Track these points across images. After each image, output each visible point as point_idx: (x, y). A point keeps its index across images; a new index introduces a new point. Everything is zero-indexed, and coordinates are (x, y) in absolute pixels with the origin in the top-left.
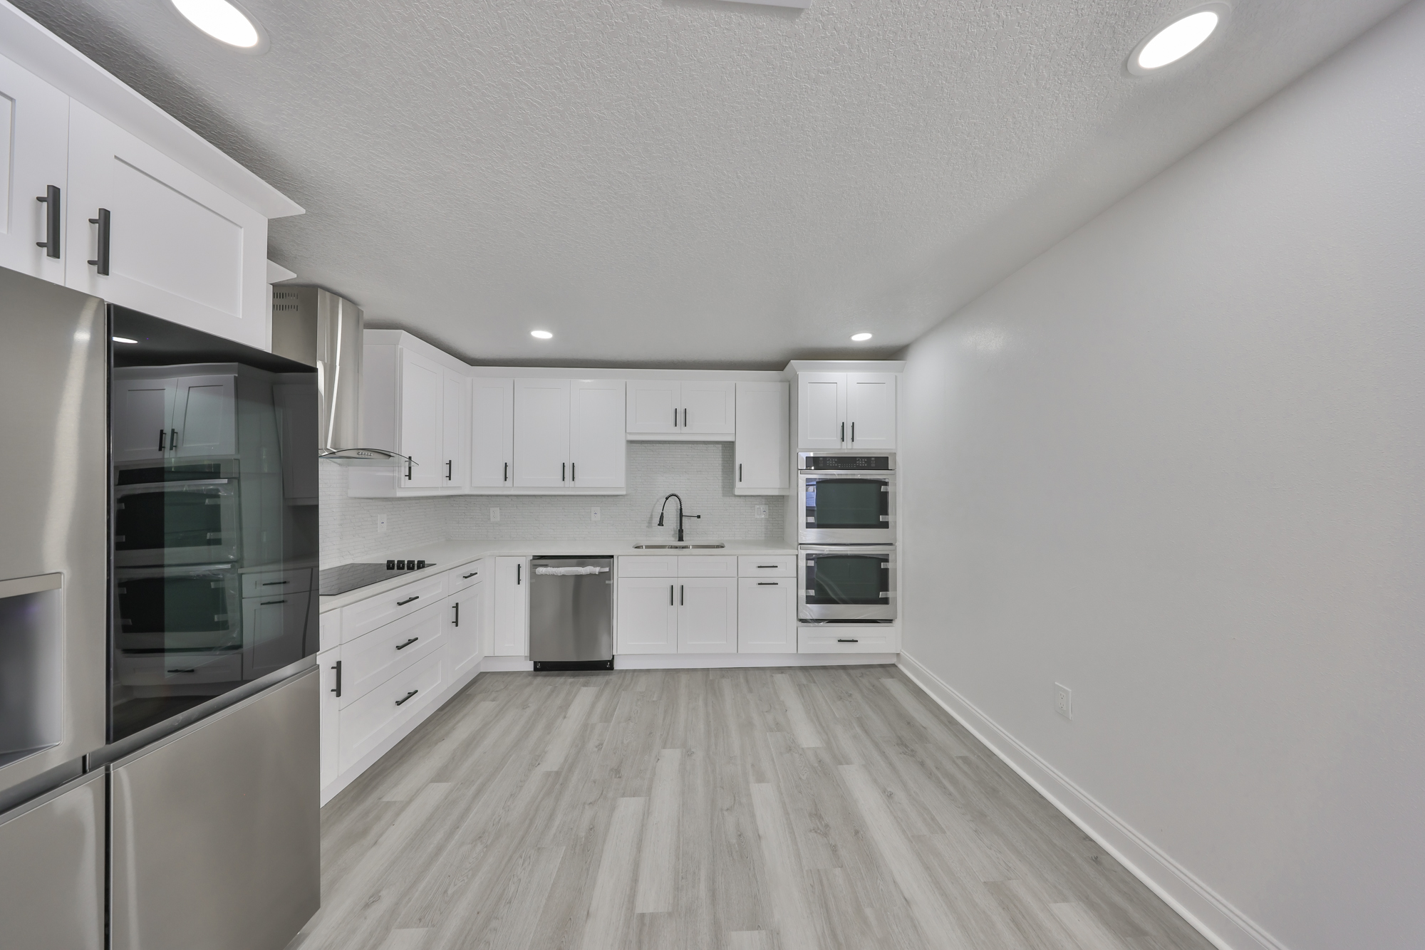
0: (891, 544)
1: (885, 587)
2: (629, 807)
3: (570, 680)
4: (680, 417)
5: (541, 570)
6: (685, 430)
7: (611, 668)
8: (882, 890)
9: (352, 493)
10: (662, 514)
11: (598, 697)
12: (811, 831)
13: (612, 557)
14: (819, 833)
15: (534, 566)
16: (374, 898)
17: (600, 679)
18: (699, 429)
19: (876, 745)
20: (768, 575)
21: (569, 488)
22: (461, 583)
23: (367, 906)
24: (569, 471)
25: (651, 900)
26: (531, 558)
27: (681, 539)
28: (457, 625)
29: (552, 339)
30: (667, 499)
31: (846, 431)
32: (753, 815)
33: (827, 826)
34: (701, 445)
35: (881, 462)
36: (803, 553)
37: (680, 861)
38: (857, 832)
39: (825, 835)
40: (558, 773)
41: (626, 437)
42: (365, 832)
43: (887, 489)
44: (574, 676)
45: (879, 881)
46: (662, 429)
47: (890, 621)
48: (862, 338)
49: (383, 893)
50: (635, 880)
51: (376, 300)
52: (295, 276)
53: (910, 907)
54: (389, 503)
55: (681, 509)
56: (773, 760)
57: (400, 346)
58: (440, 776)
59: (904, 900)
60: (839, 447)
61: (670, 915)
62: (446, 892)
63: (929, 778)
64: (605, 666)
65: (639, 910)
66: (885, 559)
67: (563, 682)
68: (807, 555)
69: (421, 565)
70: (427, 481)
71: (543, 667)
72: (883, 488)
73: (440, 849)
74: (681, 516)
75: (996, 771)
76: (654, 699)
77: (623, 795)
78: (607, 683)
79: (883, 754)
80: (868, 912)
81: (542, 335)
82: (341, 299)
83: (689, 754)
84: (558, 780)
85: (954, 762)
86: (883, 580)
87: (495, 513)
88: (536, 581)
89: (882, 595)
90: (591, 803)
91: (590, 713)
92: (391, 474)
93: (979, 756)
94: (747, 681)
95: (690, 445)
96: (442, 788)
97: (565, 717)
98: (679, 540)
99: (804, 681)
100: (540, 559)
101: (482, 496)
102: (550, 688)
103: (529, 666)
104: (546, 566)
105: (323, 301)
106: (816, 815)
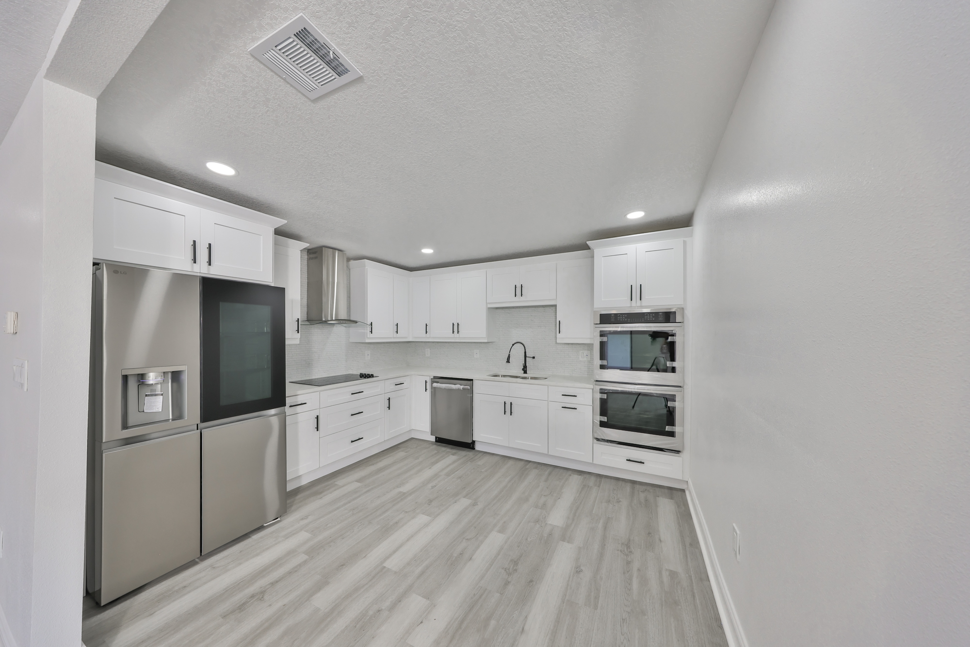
0: (680, 387)
1: (672, 423)
2: (422, 519)
3: (449, 450)
4: (519, 290)
5: (435, 385)
6: (522, 298)
7: (473, 448)
8: (513, 617)
9: (352, 340)
10: (509, 355)
11: (454, 462)
12: (503, 568)
13: (472, 380)
14: (507, 572)
15: (433, 382)
16: (306, 517)
17: (464, 453)
18: (531, 297)
19: (604, 538)
20: (569, 402)
21: (456, 338)
22: (394, 387)
23: (302, 519)
24: (456, 328)
25: (392, 564)
26: (432, 377)
27: (525, 372)
28: (389, 409)
29: (432, 253)
30: (513, 345)
31: (637, 292)
32: (478, 547)
33: (516, 570)
34: (541, 308)
35: (668, 316)
36: (598, 388)
37: (421, 553)
38: (531, 581)
39: (509, 574)
40: (404, 493)
41: (487, 305)
42: (321, 493)
43: (674, 339)
44: (452, 448)
45: (516, 612)
46: (508, 299)
47: (678, 452)
48: (636, 216)
49: (309, 517)
50: (394, 552)
51: (352, 248)
52: (308, 245)
53: (521, 634)
54: (372, 345)
55: (525, 352)
56: (520, 524)
57: (366, 267)
58: (359, 481)
59: (521, 629)
60: (629, 305)
61: (396, 573)
62: (327, 525)
63: (624, 573)
64: (470, 446)
65: (384, 565)
66: (673, 398)
67: (444, 449)
68: (601, 389)
69: (371, 376)
70: (383, 333)
71: (440, 441)
72: (670, 339)
73: (338, 508)
74: (525, 356)
75: (695, 591)
76: (483, 471)
77: (423, 514)
78: (466, 456)
79: (603, 546)
80: (493, 623)
81: (427, 251)
82: (337, 252)
83: (474, 504)
84: (403, 496)
85: (660, 572)
86: (670, 417)
87: (428, 352)
88: (434, 391)
89: (668, 428)
90: (406, 512)
91: (443, 469)
92: (363, 331)
93: (690, 577)
94: (550, 474)
95: (533, 309)
96: (359, 484)
97: (430, 468)
98: (524, 373)
99: (591, 484)
100: (436, 379)
101: (422, 342)
102: (436, 452)
103: (433, 439)
104: (438, 382)
105: (327, 253)
106: (515, 562)
